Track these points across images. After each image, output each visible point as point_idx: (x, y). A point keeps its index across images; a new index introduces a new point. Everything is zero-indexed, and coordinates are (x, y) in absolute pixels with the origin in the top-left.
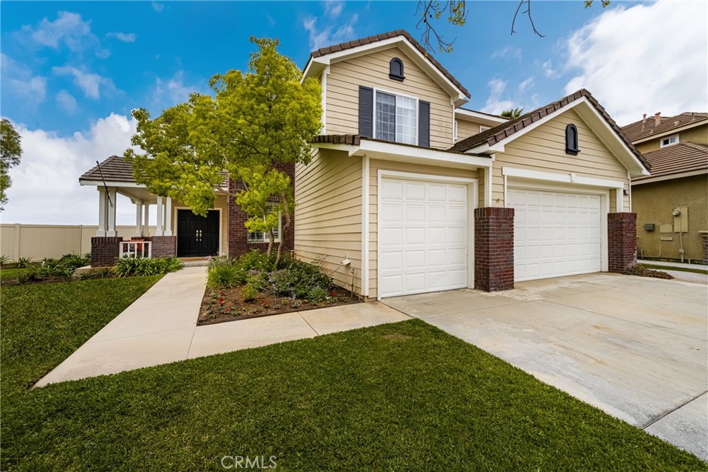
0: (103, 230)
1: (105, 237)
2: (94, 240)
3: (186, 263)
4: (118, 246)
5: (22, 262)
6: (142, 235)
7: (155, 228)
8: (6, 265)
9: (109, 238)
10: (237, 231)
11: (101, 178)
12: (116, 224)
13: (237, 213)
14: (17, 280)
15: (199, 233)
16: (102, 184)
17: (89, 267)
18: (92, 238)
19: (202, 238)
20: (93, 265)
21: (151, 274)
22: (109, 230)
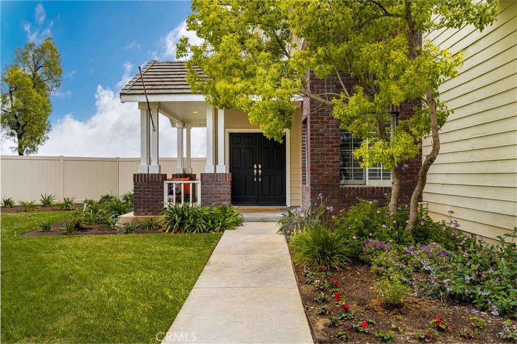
0: (146, 164)
1: (148, 174)
2: (137, 177)
3: (246, 216)
4: (162, 187)
5: (66, 203)
6: (184, 171)
7: (203, 161)
8: (54, 205)
9: (152, 175)
10: (323, 166)
11: (143, 92)
12: (159, 157)
13: (322, 135)
14: (64, 228)
15: (258, 169)
16: (143, 99)
17: (131, 215)
18: (134, 175)
19: (262, 176)
20: (136, 213)
21: (204, 231)
22: (152, 164)
